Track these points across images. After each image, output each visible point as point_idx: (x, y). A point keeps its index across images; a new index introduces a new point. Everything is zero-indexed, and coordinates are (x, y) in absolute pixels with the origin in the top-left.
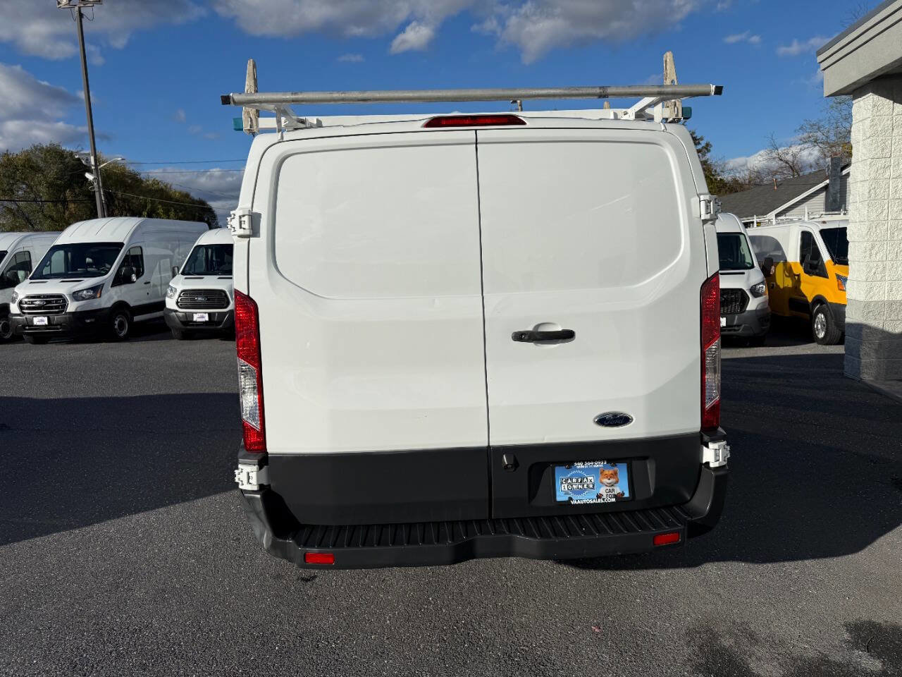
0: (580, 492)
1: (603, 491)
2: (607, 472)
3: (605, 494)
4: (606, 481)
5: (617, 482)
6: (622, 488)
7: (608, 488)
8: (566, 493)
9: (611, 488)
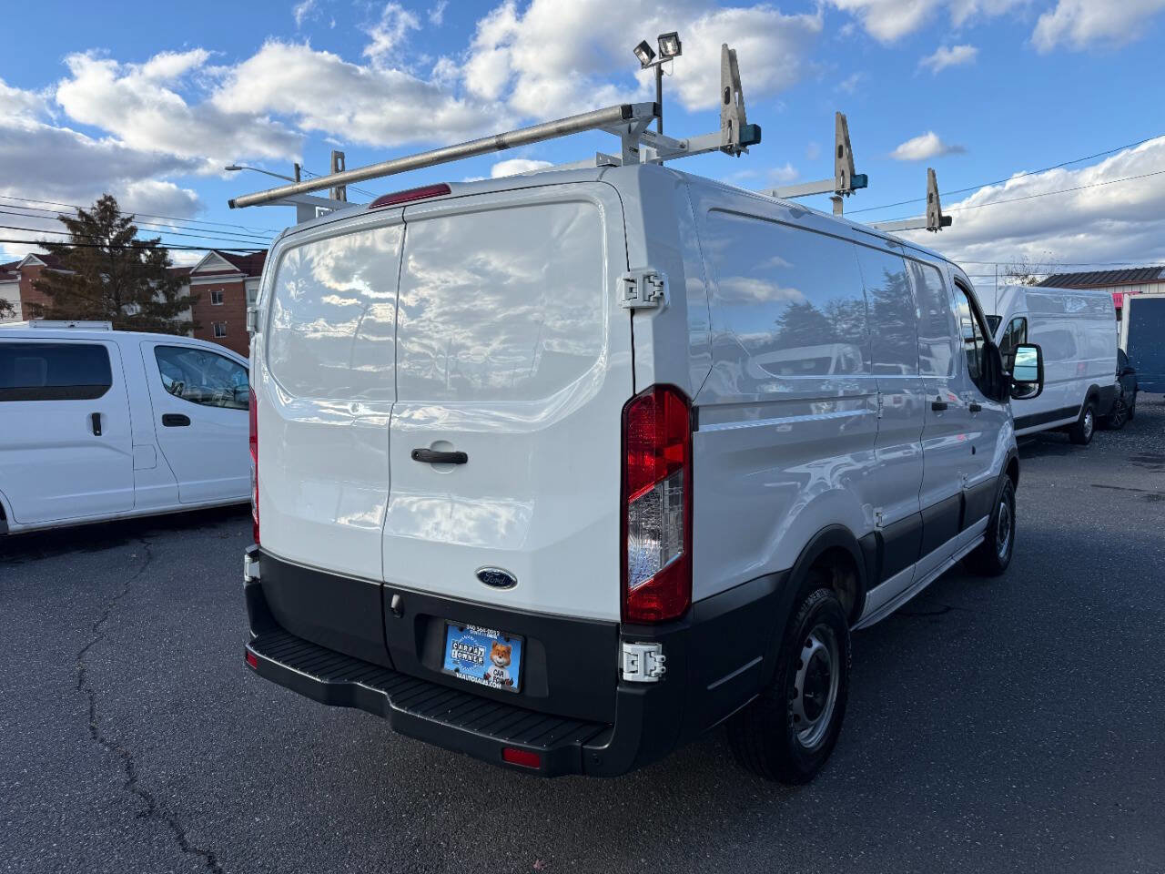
0: (467, 664)
1: (491, 670)
2: (499, 647)
3: (492, 675)
4: (496, 658)
5: (508, 664)
6: (512, 673)
7: (498, 669)
8: (455, 662)
9: (501, 670)
